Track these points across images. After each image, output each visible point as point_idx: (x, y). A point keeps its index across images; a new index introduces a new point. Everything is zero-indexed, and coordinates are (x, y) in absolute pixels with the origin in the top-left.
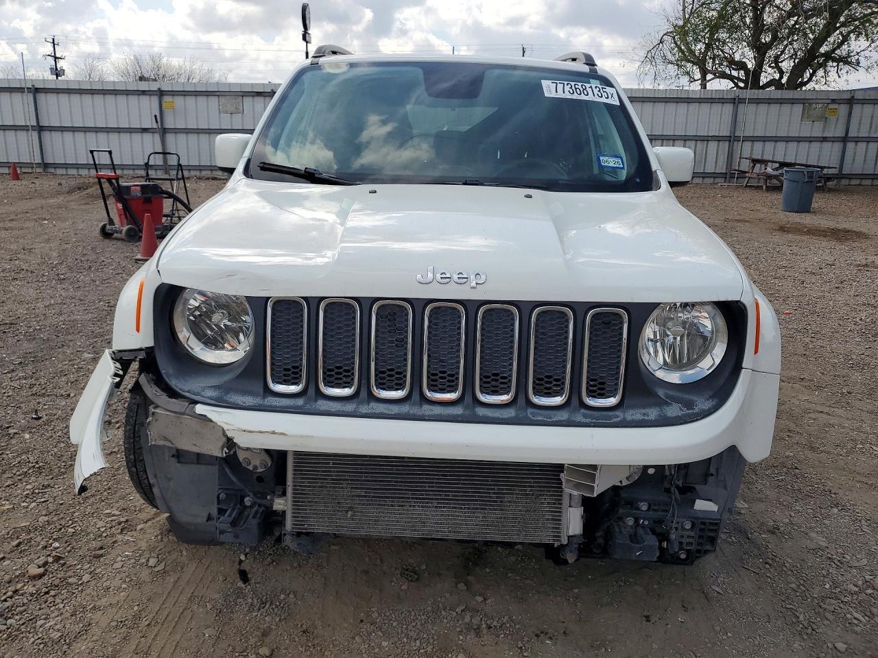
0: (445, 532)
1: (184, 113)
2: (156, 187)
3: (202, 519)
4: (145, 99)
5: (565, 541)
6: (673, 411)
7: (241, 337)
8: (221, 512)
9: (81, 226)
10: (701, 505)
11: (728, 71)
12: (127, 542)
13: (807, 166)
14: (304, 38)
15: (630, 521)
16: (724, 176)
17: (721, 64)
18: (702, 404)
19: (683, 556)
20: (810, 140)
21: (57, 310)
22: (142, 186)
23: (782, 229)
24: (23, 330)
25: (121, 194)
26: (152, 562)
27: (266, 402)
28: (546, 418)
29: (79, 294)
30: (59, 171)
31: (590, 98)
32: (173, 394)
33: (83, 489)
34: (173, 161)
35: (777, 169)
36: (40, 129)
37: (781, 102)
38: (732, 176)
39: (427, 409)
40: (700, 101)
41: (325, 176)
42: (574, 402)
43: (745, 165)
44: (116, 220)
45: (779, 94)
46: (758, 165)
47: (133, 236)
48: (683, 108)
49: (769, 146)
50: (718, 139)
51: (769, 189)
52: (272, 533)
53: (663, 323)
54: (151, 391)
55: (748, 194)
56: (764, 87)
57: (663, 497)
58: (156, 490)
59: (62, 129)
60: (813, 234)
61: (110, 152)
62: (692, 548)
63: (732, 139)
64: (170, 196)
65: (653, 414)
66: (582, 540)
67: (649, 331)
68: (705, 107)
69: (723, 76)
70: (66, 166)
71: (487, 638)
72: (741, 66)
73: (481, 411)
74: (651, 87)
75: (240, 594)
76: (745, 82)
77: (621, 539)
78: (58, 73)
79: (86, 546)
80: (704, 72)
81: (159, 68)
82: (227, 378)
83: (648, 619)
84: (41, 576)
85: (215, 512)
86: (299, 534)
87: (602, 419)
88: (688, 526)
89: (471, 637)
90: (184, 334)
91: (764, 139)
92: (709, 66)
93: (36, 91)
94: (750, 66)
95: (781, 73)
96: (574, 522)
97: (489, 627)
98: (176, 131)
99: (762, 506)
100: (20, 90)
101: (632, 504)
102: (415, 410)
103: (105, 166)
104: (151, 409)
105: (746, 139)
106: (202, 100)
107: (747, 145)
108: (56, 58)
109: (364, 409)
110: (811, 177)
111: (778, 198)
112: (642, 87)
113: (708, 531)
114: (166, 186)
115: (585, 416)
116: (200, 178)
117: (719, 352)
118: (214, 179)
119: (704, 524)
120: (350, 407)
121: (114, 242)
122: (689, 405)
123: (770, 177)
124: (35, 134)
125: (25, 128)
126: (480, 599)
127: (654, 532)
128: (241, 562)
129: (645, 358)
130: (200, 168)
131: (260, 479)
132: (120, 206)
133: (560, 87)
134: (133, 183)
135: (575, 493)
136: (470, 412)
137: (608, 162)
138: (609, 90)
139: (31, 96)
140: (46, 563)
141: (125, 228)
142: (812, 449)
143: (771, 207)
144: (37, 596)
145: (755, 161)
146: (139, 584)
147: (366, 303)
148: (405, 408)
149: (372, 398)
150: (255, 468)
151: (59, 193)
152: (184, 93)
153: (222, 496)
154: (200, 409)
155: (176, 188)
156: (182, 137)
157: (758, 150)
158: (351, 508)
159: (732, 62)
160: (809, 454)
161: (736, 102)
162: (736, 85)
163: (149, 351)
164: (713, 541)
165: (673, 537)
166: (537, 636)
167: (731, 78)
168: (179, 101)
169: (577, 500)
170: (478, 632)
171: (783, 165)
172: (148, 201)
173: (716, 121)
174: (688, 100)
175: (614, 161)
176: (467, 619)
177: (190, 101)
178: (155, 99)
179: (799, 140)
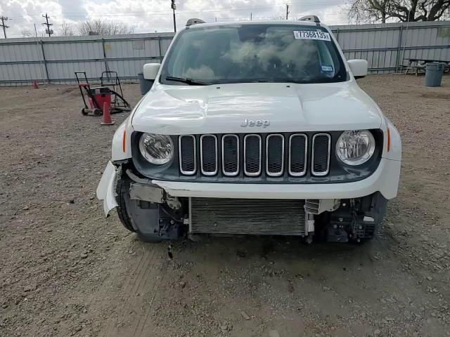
0: (256, 232)
1: (115, 51)
2: (107, 89)
3: (152, 232)
4: (96, 44)
5: (307, 234)
6: (351, 176)
7: (167, 153)
8: (161, 227)
9: (72, 110)
10: (366, 219)
11: (397, 12)
12: (119, 245)
13: (440, 62)
14: (172, 7)
15: (335, 227)
16: (394, 69)
17: (393, 9)
18: (364, 173)
19: (359, 241)
20: (441, 47)
21: (69, 150)
22: (101, 89)
23: (424, 96)
24: (56, 159)
25: (91, 93)
26: (130, 252)
27: (181, 178)
28: (297, 181)
29: (77, 142)
30: (56, 83)
31: (317, 38)
32: (141, 176)
33: (108, 215)
34: (113, 75)
35: (424, 64)
36: (46, 62)
37: (425, 27)
38: (400, 69)
39: (246, 179)
40: (381, 30)
41: (195, 81)
42: (309, 174)
43: (406, 63)
44: (89, 106)
45: (425, 23)
46: (413, 63)
47: (98, 113)
48: (372, 34)
49: (420, 52)
50: (391, 49)
51: (419, 75)
52: (182, 236)
53: (347, 140)
54: (132, 176)
55: (408, 77)
56: (416, 20)
57: (349, 216)
58: (132, 221)
59: (57, 62)
60: (440, 98)
61: (85, 73)
62: (363, 237)
63: (398, 49)
64: (114, 93)
65: (342, 178)
66: (314, 234)
67: (341, 143)
68: (385, 33)
69: (395, 15)
70: (59, 80)
71: (275, 278)
72: (404, 9)
73: (269, 179)
74: (355, 24)
75: (169, 263)
76: (407, 18)
77: (331, 233)
78: (49, 32)
79: (102, 246)
80: (384, 14)
81: (99, 27)
82: (164, 169)
83: (345, 269)
84: (86, 257)
85: (158, 229)
86: (194, 234)
87: (320, 181)
88: (361, 228)
89: (268, 278)
90: (144, 153)
91: (417, 48)
92: (387, 11)
93: (43, 43)
94: (408, 9)
95: (426, 12)
96: (310, 226)
97: (276, 273)
98: (112, 60)
99: (400, 225)
100: (35, 43)
101: (336, 219)
102: (241, 180)
103: (82, 80)
104: (131, 184)
105: (406, 49)
106: (124, 43)
107: (407, 52)
108: (48, 25)
109: (220, 180)
110: (440, 67)
111: (423, 79)
112: (350, 24)
113: (370, 230)
114: (111, 88)
115: (313, 179)
116: (125, 83)
117: (371, 151)
118: (132, 83)
119: (367, 226)
120: (214, 179)
121: (88, 117)
122: (358, 174)
123: (419, 68)
124: (44, 65)
125: (39, 62)
126: (271, 263)
127: (345, 230)
128: (169, 249)
129: (339, 154)
130: (125, 78)
131: (177, 212)
132: (91, 99)
133: (302, 34)
134: (96, 88)
135: (310, 213)
136: (264, 179)
137: (326, 68)
138: (326, 34)
139: (40, 46)
140: (87, 253)
141: (94, 110)
142: (426, 200)
143: (420, 84)
144: (86, 264)
145: (411, 60)
146: (127, 260)
147: (219, 136)
148: (237, 179)
149: (224, 175)
150: (175, 208)
151: (58, 94)
152: (115, 40)
153: (161, 221)
154: (153, 182)
155: (116, 89)
156: (115, 63)
157: (413, 55)
158: (216, 223)
159: (399, 8)
160: (425, 202)
161: (401, 29)
162: (401, 20)
163: (130, 160)
164: (372, 234)
165: (354, 232)
166: (296, 276)
167: (399, 16)
168: (112, 44)
169: (311, 217)
170: (271, 275)
171: (426, 61)
172: (104, 96)
173: (391, 40)
174: (376, 30)
175: (329, 68)
176: (266, 270)
177: (118, 44)
178: (101, 44)
179: (436, 47)
